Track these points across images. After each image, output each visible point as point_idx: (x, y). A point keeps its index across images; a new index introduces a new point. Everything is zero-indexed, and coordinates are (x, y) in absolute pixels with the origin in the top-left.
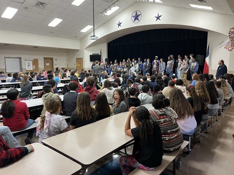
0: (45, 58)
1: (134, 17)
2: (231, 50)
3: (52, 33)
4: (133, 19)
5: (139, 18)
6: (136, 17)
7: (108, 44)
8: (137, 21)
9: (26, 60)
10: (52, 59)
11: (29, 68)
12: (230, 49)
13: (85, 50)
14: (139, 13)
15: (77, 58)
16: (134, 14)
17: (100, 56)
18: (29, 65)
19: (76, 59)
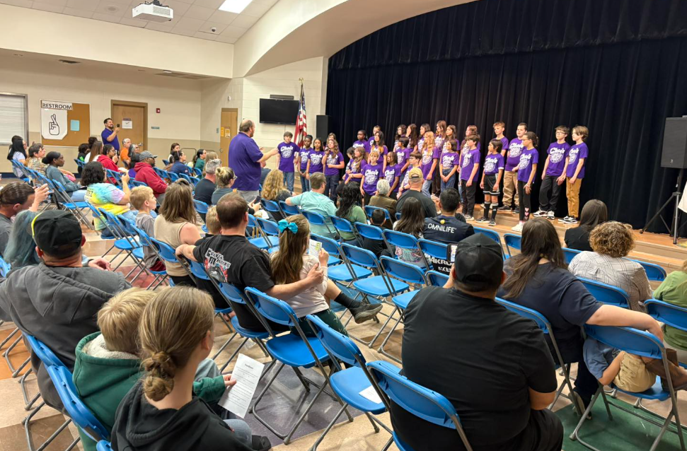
0: (115, 105)
3: (112, 9)
7: (330, 60)
9: (43, 106)
10: (144, 107)
11: (55, 131)
13: (244, 79)
15: (223, 110)
17: (297, 104)
18: (53, 124)
19: (220, 111)
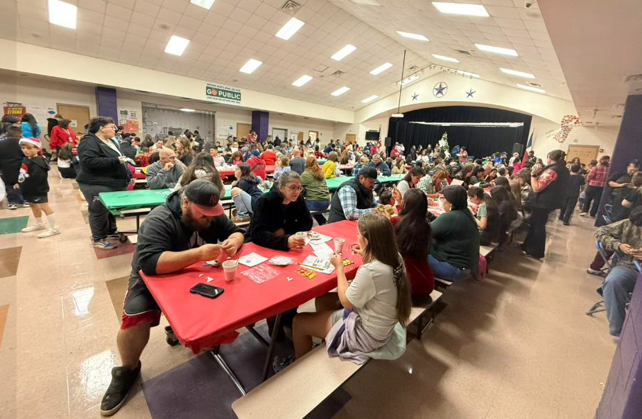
1: (437, 89)
2: (562, 142)
4: (436, 92)
5: (444, 91)
6: (440, 91)
7: (390, 118)
8: (440, 95)
10: (317, 133)
12: (561, 140)
13: (360, 125)
14: (443, 86)
15: (347, 135)
16: (438, 87)
17: (379, 133)
